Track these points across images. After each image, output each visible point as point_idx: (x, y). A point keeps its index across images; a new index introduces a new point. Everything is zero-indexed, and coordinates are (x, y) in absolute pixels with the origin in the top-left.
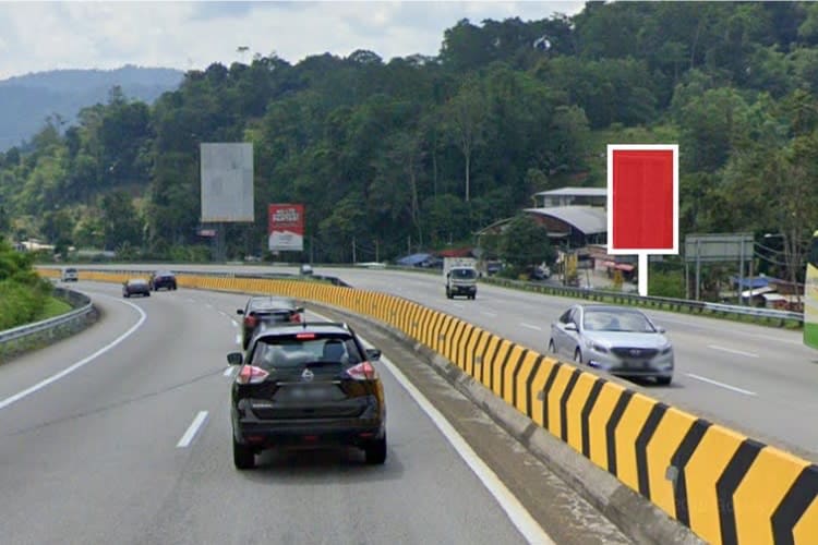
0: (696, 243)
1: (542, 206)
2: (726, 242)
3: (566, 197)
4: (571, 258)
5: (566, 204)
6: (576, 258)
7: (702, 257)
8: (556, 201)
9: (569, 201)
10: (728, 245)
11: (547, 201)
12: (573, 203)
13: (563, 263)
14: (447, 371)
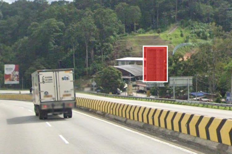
0: (173, 80)
1: (118, 65)
2: (183, 79)
3: (127, 61)
4: (130, 86)
5: (127, 64)
6: (132, 86)
7: (175, 85)
8: (123, 63)
9: (128, 63)
10: (184, 80)
11: (120, 63)
12: (130, 64)
13: (127, 88)
14: (102, 114)
